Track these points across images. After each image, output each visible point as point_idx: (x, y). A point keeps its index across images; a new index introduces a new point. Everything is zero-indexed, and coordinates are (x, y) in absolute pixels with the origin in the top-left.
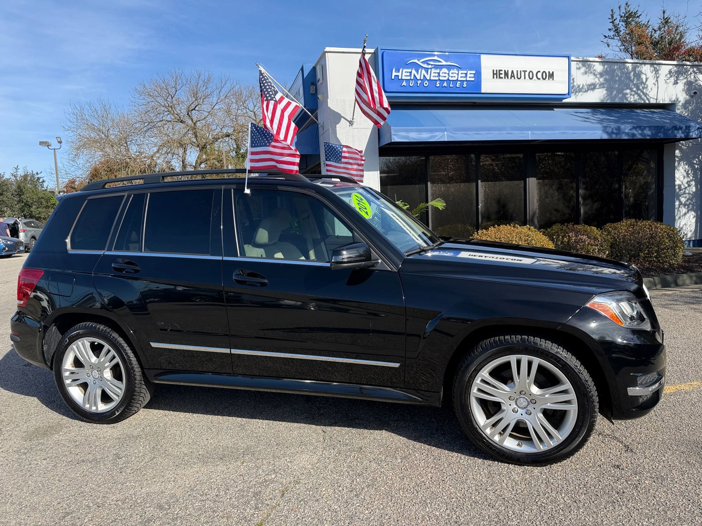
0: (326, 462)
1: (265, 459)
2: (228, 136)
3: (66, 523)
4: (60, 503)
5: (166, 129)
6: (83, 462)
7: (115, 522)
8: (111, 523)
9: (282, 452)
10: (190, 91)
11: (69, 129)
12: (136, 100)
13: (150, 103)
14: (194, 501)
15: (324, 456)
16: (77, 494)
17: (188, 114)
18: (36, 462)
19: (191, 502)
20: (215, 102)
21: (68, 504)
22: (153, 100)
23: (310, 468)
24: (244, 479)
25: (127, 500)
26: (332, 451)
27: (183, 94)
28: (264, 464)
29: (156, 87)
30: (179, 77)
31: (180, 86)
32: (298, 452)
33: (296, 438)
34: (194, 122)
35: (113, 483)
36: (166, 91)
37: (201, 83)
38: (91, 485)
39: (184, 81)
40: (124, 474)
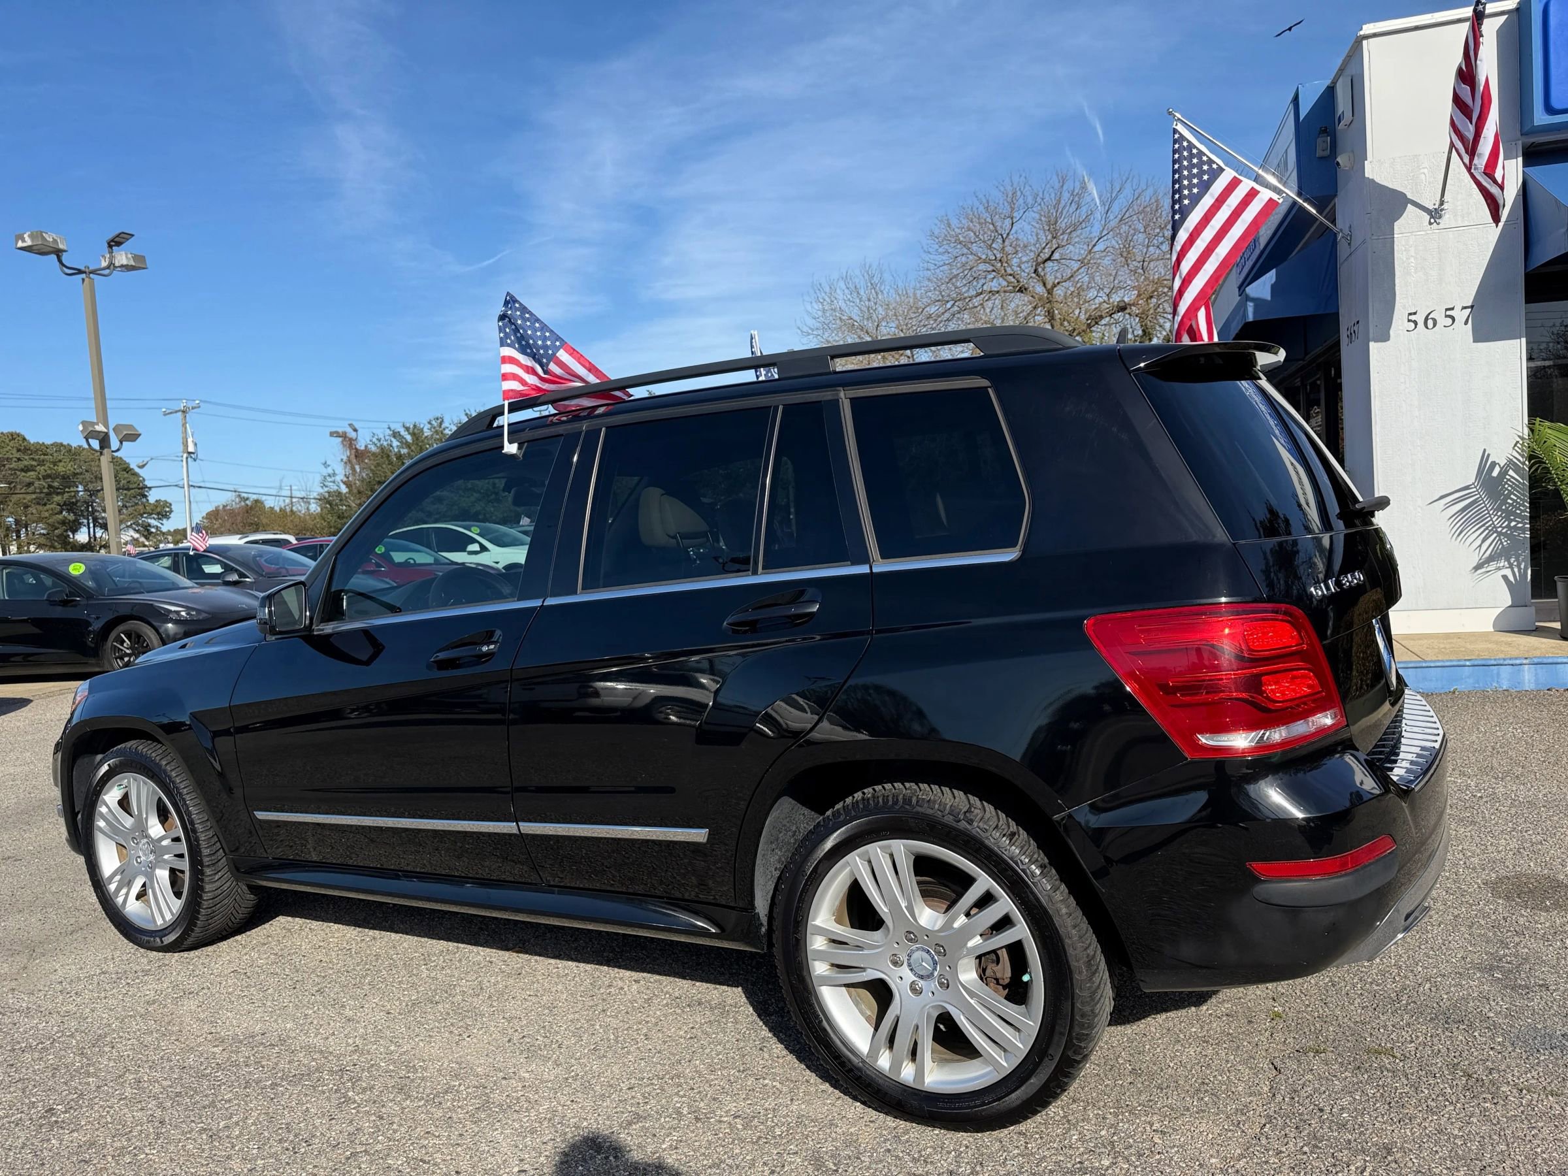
0: (1267, 1162)
1: (1094, 1105)
2: (1122, 308)
3: (629, 1139)
4: (632, 1088)
5: (988, 310)
6: (699, 1004)
7: (718, 1167)
8: (710, 1167)
9: (1143, 1098)
10: (1041, 220)
11: (810, 331)
12: (932, 256)
13: (959, 259)
14: (894, 1168)
15: (1264, 1141)
16: (667, 1077)
17: (1035, 271)
18: (620, 984)
19: (886, 1170)
20: (1096, 234)
21: (647, 1095)
22: (965, 251)
23: (1216, 1168)
24: (1026, 1147)
25: (756, 1120)
26: (1292, 1135)
27: (1027, 228)
28: (1088, 1120)
29: (972, 222)
30: (1019, 193)
31: (1022, 212)
32: (1188, 1109)
33: (1189, 1067)
34: (1049, 287)
35: (739, 1071)
36: (991, 226)
37: (1066, 195)
38: (698, 1062)
39: (1030, 200)
40: (766, 1056)
